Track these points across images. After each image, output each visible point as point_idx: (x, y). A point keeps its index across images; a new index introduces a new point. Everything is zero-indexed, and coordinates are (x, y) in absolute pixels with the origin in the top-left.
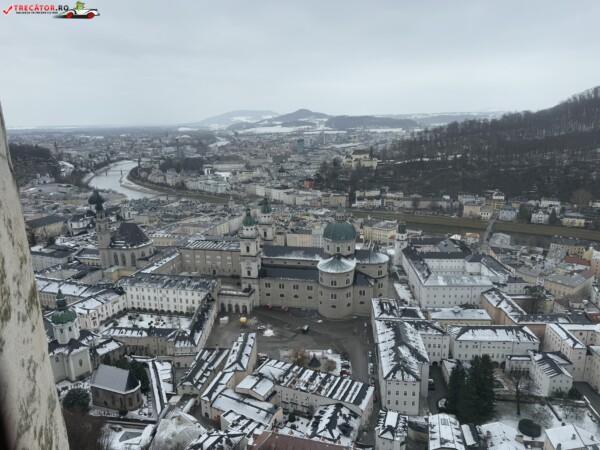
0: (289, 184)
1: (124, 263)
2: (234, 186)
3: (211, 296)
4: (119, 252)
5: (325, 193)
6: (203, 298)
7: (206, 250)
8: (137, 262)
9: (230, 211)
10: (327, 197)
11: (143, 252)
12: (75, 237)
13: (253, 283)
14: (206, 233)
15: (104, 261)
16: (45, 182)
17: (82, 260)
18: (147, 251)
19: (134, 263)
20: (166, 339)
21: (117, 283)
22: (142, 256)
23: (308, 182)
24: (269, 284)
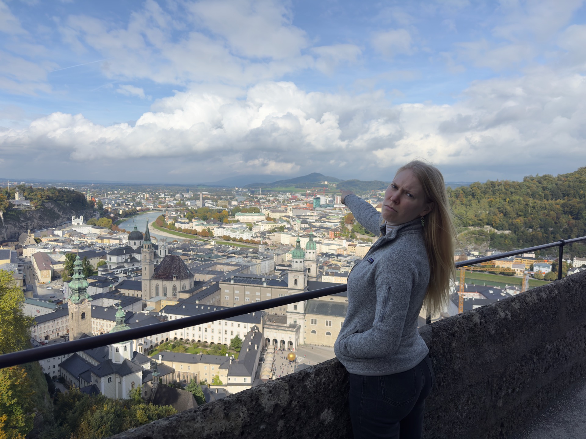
0: (314, 233)
1: (165, 294)
2: (259, 235)
3: (257, 328)
4: (161, 283)
5: (351, 243)
6: (250, 330)
7: (246, 285)
8: (177, 294)
9: (261, 254)
10: (353, 247)
11: (184, 285)
12: (113, 271)
13: (299, 319)
14: (241, 272)
15: (146, 292)
16: (78, 224)
17: (122, 291)
18: (187, 283)
19: (174, 295)
20: (219, 366)
21: (161, 311)
22: (183, 289)
23: (333, 232)
24: (316, 320)
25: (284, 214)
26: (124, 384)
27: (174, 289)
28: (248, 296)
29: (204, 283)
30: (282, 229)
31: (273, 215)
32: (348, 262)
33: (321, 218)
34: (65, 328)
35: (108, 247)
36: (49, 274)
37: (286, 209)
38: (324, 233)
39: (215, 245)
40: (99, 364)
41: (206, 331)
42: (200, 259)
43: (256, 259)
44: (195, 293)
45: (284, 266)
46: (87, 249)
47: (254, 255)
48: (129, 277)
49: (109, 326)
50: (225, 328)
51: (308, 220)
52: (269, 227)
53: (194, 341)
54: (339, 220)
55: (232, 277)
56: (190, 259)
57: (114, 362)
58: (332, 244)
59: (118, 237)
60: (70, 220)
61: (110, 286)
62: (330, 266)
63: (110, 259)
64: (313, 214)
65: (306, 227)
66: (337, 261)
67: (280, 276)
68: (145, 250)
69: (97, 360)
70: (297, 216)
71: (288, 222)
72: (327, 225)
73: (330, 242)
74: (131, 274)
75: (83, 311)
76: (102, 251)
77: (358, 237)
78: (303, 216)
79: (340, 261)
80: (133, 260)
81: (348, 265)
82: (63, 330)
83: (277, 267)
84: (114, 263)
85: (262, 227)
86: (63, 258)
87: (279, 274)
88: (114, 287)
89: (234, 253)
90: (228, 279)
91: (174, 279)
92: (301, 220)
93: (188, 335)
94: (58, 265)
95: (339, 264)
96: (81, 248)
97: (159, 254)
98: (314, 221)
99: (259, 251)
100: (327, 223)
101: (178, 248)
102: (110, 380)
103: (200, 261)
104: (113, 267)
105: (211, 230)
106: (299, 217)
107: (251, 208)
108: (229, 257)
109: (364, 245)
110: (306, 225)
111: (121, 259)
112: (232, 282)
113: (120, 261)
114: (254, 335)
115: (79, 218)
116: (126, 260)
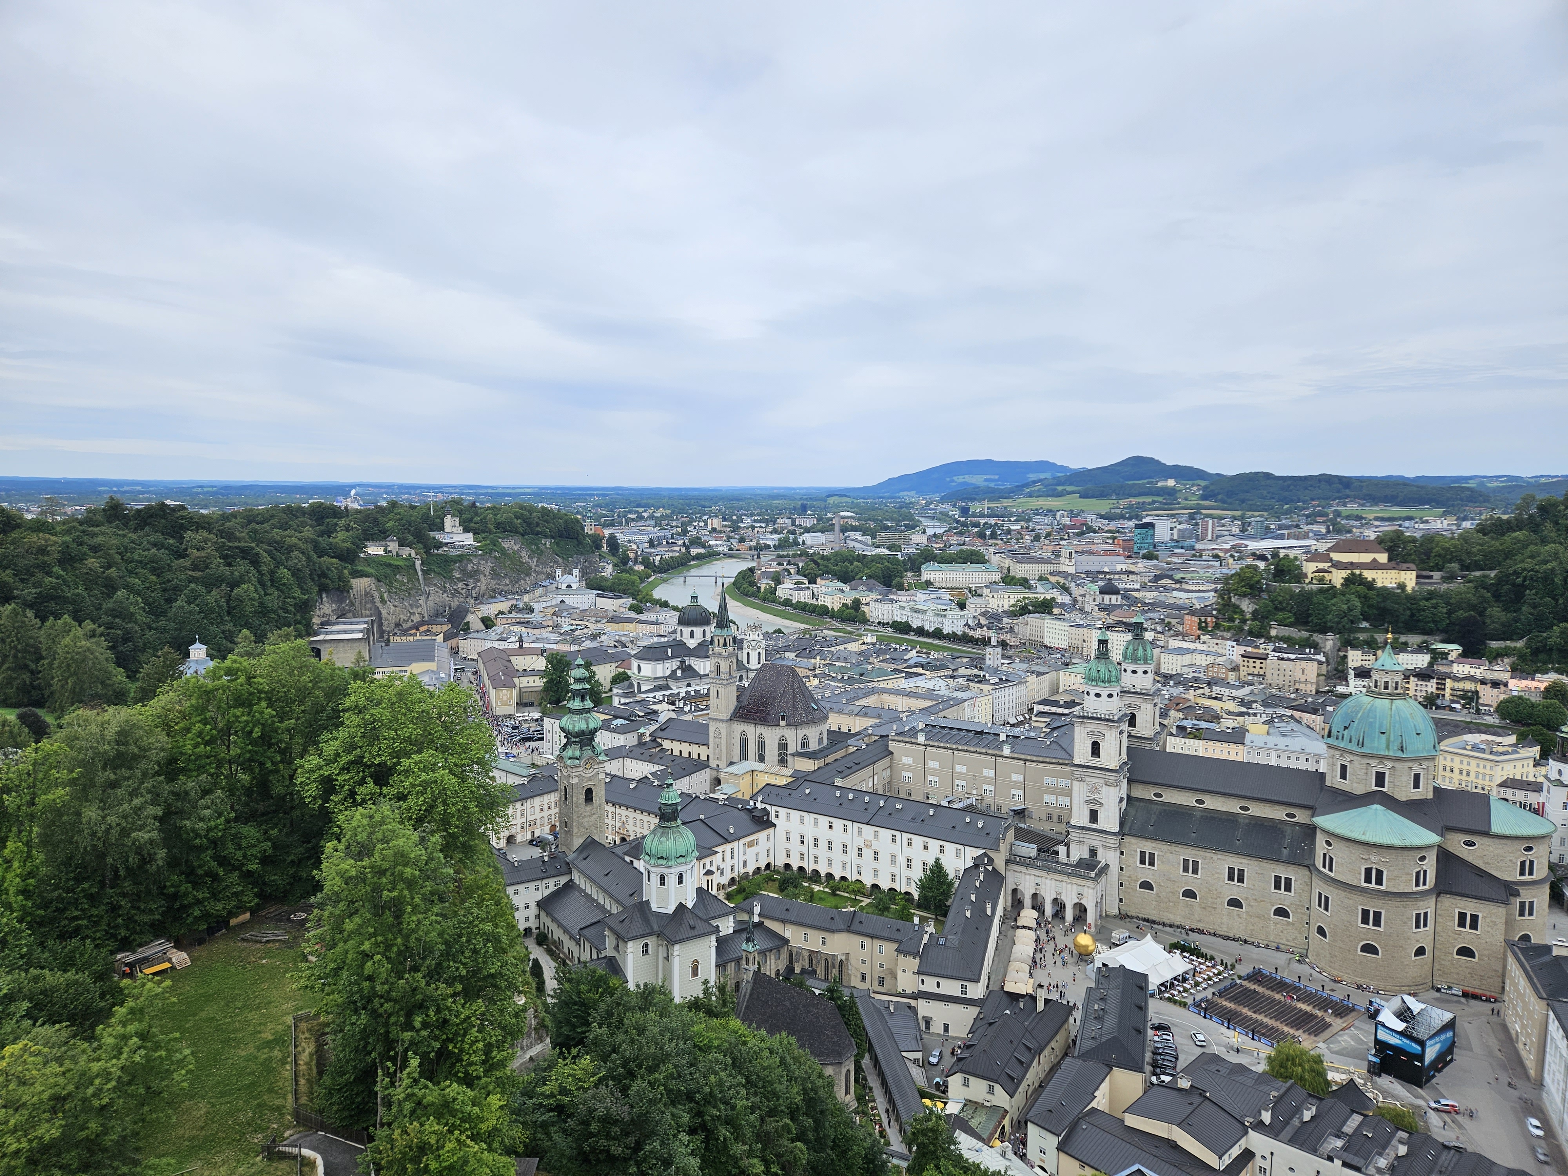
1: (761, 758)
2: (984, 621)
3: (991, 861)
4: (752, 731)
5: (1250, 649)
6: (970, 863)
7: (957, 750)
8: (789, 758)
9: (991, 671)
10: (1258, 661)
11: (805, 737)
12: (644, 696)
13: (1105, 847)
14: (942, 714)
15: (717, 750)
16: (569, 587)
17: (667, 744)
18: (815, 736)
19: (782, 761)
20: (895, 946)
21: (753, 797)
22: (802, 747)
23: (1196, 619)
24: (1152, 855)
25: (1050, 568)
26: (676, 962)
27: (783, 745)
28: (962, 776)
29: (849, 735)
30: (1045, 607)
31: (1020, 570)
32: (1242, 703)
33: (1157, 578)
34: (546, 819)
35: (632, 642)
36: (511, 698)
37: (1057, 554)
38: (1167, 620)
39: (874, 644)
40: (620, 909)
41: (860, 855)
42: (839, 677)
43: (980, 682)
44: (830, 759)
45: (1056, 704)
46: (588, 644)
47: (975, 671)
48: (681, 711)
49: (638, 822)
50: (908, 852)
51: (1121, 586)
52: (1012, 602)
53: (830, 876)
54: (1214, 586)
55: (921, 726)
56: (815, 676)
57: (654, 907)
58: (1193, 651)
59: (652, 617)
60: (551, 577)
61: (642, 730)
62: (1189, 710)
63: (639, 667)
64: (1132, 568)
65: (1114, 602)
66: (1210, 697)
67: (1048, 730)
68: (717, 649)
69: (618, 902)
70: (1087, 573)
71: (1065, 589)
72: (1179, 597)
73: (1185, 645)
74: (685, 704)
75: (587, 784)
76: (620, 649)
77: (1273, 633)
78: (1106, 573)
79: (1220, 699)
80: (689, 672)
81: (1244, 710)
82: (542, 825)
83: (1037, 709)
84: (647, 679)
85: (991, 600)
86: (541, 664)
87: (1043, 725)
88: (648, 733)
89: (922, 666)
90: (910, 729)
91: (782, 723)
92: (1101, 583)
93: (816, 862)
94: (530, 679)
95: (1216, 705)
96: (575, 641)
97: (745, 662)
98: (1137, 586)
99: (988, 662)
100: (1175, 593)
101: (787, 648)
102: (647, 951)
103: (838, 681)
104: (644, 688)
105: (864, 608)
106: (1093, 575)
107: (962, 551)
108: (909, 675)
109: (1293, 656)
110: (1114, 597)
111: (662, 669)
112: (921, 738)
113: (660, 674)
114: (982, 878)
115: (571, 573)
116: (674, 672)
